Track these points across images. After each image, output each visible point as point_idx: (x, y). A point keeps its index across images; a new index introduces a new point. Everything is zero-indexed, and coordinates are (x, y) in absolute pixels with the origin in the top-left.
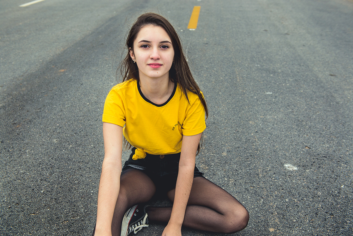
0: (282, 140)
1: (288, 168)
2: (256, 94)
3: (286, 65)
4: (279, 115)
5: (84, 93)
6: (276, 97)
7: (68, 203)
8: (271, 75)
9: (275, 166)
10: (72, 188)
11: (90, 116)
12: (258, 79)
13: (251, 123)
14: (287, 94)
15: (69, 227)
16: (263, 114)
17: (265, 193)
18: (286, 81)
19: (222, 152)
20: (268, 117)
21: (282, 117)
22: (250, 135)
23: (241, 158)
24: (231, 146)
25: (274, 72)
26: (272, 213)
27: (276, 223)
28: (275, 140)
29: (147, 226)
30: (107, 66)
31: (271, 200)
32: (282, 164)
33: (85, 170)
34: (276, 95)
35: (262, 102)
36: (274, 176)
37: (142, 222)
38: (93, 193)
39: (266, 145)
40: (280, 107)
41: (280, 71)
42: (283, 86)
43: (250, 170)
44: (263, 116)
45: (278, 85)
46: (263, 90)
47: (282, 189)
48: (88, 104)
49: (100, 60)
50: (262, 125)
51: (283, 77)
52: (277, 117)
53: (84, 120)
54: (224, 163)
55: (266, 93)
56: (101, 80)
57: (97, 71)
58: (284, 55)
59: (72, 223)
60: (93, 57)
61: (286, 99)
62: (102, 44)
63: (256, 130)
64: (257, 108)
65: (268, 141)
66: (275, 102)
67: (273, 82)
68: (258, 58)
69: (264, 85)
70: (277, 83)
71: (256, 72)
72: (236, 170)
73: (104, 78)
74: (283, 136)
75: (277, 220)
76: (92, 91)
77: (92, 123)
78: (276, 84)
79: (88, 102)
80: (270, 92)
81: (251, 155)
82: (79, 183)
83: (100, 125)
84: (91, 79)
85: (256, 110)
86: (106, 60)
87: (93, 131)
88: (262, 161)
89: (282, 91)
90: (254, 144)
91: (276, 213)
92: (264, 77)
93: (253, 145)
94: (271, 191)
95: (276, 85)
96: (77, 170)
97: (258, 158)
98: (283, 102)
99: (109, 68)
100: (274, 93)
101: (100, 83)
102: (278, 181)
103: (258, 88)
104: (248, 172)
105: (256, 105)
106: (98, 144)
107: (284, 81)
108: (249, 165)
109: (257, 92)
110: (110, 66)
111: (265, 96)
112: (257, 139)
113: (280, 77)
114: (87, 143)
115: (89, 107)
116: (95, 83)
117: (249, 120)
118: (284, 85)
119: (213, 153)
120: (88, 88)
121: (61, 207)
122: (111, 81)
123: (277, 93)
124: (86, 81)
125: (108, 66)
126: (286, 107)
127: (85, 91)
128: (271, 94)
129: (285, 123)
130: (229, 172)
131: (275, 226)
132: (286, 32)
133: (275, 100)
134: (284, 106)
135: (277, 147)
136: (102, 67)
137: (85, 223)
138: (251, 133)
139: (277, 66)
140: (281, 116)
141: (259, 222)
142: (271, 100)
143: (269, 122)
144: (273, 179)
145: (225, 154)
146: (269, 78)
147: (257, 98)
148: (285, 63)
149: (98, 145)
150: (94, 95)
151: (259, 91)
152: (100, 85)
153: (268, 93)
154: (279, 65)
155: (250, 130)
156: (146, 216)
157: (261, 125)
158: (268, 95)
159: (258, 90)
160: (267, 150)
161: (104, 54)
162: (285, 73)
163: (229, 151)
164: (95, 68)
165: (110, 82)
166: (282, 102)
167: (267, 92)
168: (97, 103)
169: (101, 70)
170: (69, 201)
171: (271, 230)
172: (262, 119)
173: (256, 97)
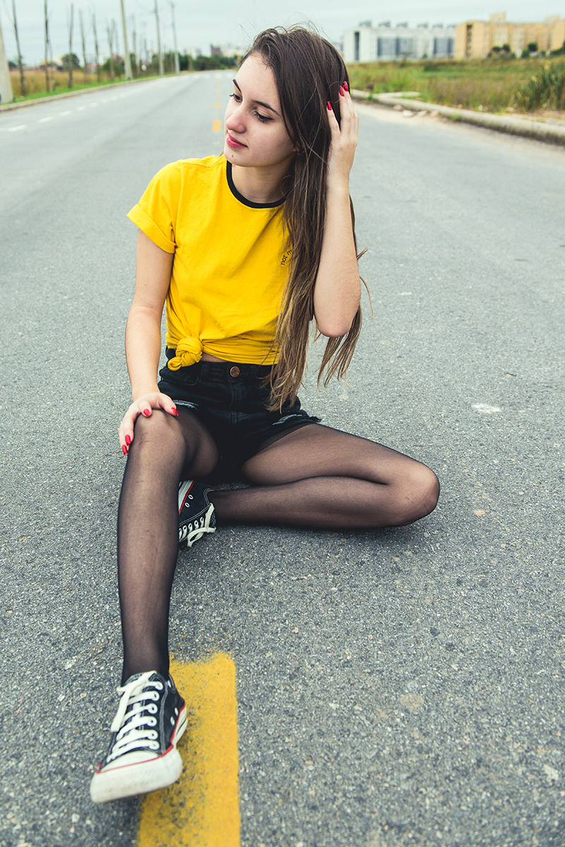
0: (455, 366)
1: (481, 410)
2: (380, 297)
3: (426, 249)
4: (436, 326)
5: (5, 317)
6: (421, 299)
7: (20, 505)
8: (402, 265)
9: (453, 410)
10: (23, 478)
11: (29, 354)
12: (375, 272)
13: (383, 343)
14: (443, 294)
15: (36, 546)
16: (404, 328)
17: (448, 454)
18: (434, 273)
19: (339, 395)
20: (416, 332)
21: (444, 330)
22: (387, 362)
23: (380, 400)
24: (353, 383)
25: (406, 261)
26: (473, 486)
27: (485, 500)
28: (442, 368)
29: (212, 530)
30: (46, 268)
31: (464, 464)
32: (468, 406)
33: (45, 446)
34: (421, 296)
35: (396, 309)
36: (457, 424)
37: (202, 522)
38: (74, 484)
39: (425, 377)
40: (434, 314)
41: (415, 257)
42: (430, 281)
43: (405, 419)
44: (405, 330)
45: (419, 280)
46: (392, 289)
47: (481, 445)
48: (20, 333)
49: (29, 259)
50: (407, 345)
51: (426, 267)
52: (434, 330)
53: (19, 361)
54: (346, 412)
55: (399, 294)
56: (38, 292)
57: (27, 278)
58: (417, 233)
59: (42, 539)
60: (12, 255)
61: (442, 302)
62: (26, 234)
63: (398, 355)
64: (388, 320)
65: (428, 370)
66: (422, 306)
67: (407, 275)
68: (366, 240)
69: (391, 282)
70: (417, 278)
71: (368, 263)
72: (376, 421)
73: (45, 289)
74: (456, 359)
75: (485, 496)
76: (23, 311)
77: (38, 366)
78: (415, 278)
79: (20, 331)
80: (408, 292)
81: (400, 396)
82: (36, 469)
83: (57, 368)
84: (17, 292)
85: (387, 322)
86: (41, 259)
87: (43, 379)
88: (425, 403)
89: (430, 289)
90: (401, 377)
91: (481, 485)
92: (388, 269)
93: (400, 379)
94: (459, 450)
95: (416, 280)
96: (27, 446)
97: (417, 399)
98: (438, 305)
99: (51, 271)
100: (416, 292)
101: (38, 298)
102: (467, 432)
103: (381, 286)
104: (402, 423)
105: (384, 313)
106: (62, 399)
107: (429, 273)
108: (401, 412)
109: (381, 294)
110: (53, 269)
111: (399, 298)
112: (403, 368)
113: (419, 268)
114: (36, 399)
115: (24, 339)
116: (27, 299)
117: (378, 339)
118: (431, 279)
119: (319, 398)
120: (14, 308)
121: (6, 513)
122: (61, 293)
123: (421, 292)
124: (6, 296)
125: (49, 269)
126: (447, 314)
127: (8, 312)
128: (411, 296)
129: (454, 340)
130: (362, 427)
131: (484, 505)
132: (409, 198)
133: (421, 305)
134: (443, 312)
135: (449, 377)
136: (36, 270)
137: (71, 537)
138: (389, 360)
139: (408, 251)
140: (442, 328)
141: (449, 502)
142: (412, 305)
143: (421, 340)
144: (457, 429)
145: (344, 397)
146: (397, 270)
147: (383, 303)
148: (422, 245)
149: (62, 402)
150: (29, 318)
151: (385, 292)
152: (38, 301)
153: (403, 294)
154: (411, 249)
155: (385, 354)
156: (212, 508)
157: (404, 345)
158: (404, 296)
159: (382, 290)
160: (429, 385)
161: (34, 250)
162: (428, 261)
163: (353, 392)
164: (20, 274)
165: (59, 295)
166: (436, 306)
167: (401, 292)
168: (41, 331)
169: (33, 276)
170: (23, 501)
171: (479, 512)
172: (404, 336)
173: (380, 302)
